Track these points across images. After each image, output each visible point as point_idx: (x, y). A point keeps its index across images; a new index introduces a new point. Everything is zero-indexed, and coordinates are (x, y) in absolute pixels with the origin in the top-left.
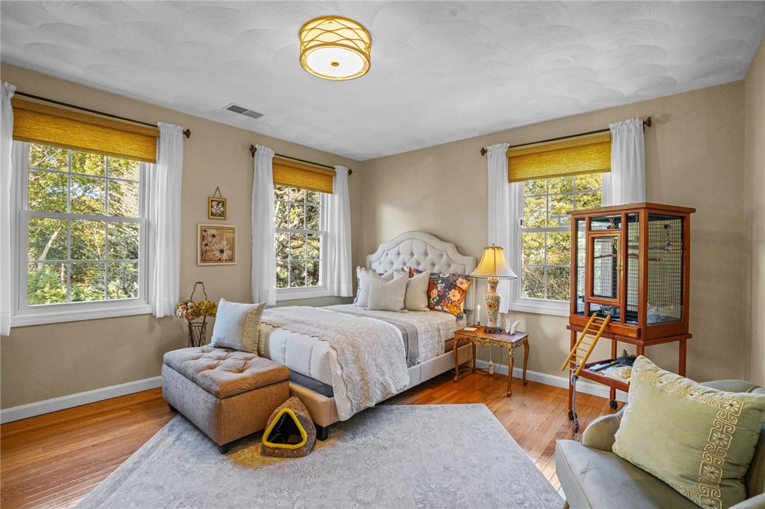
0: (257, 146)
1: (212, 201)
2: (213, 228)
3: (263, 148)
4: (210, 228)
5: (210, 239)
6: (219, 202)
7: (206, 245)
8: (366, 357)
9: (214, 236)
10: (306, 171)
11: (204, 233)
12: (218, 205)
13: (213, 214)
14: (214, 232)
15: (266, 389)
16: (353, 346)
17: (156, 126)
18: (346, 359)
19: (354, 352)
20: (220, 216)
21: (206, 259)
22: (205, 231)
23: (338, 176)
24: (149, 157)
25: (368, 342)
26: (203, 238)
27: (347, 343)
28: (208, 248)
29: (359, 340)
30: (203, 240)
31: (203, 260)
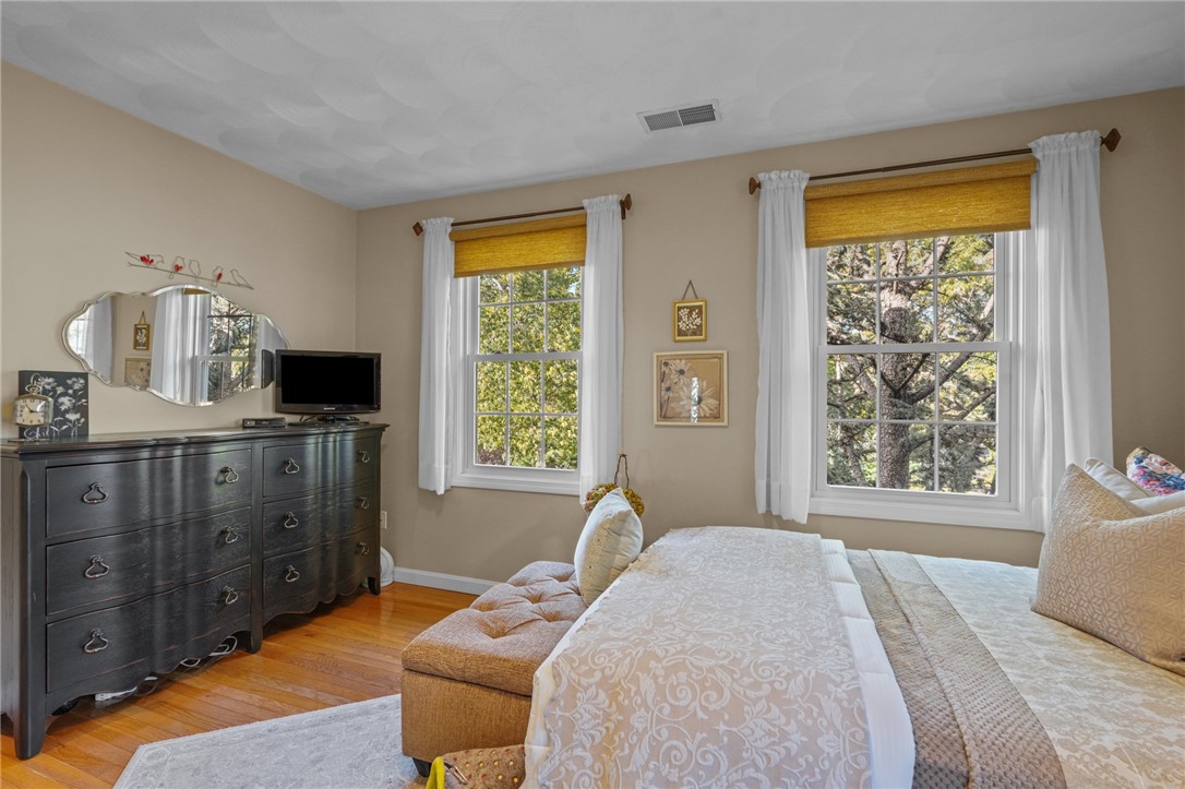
0: (761, 177)
1: (679, 309)
2: (680, 358)
3: (773, 175)
4: (675, 358)
5: (674, 377)
6: (692, 309)
7: (668, 389)
8: (639, 757)
9: (682, 372)
10: (918, 189)
11: (664, 368)
12: (690, 313)
13: (681, 333)
14: (682, 365)
15: (484, 694)
16: (613, 697)
17: (583, 208)
18: (570, 725)
19: (607, 717)
20: (694, 334)
21: (668, 415)
22: (666, 364)
23: (1045, 170)
24: (575, 258)
25: (675, 710)
26: (663, 377)
27: (604, 678)
28: (671, 394)
29: (647, 684)
30: (662, 381)
31: (663, 416)
